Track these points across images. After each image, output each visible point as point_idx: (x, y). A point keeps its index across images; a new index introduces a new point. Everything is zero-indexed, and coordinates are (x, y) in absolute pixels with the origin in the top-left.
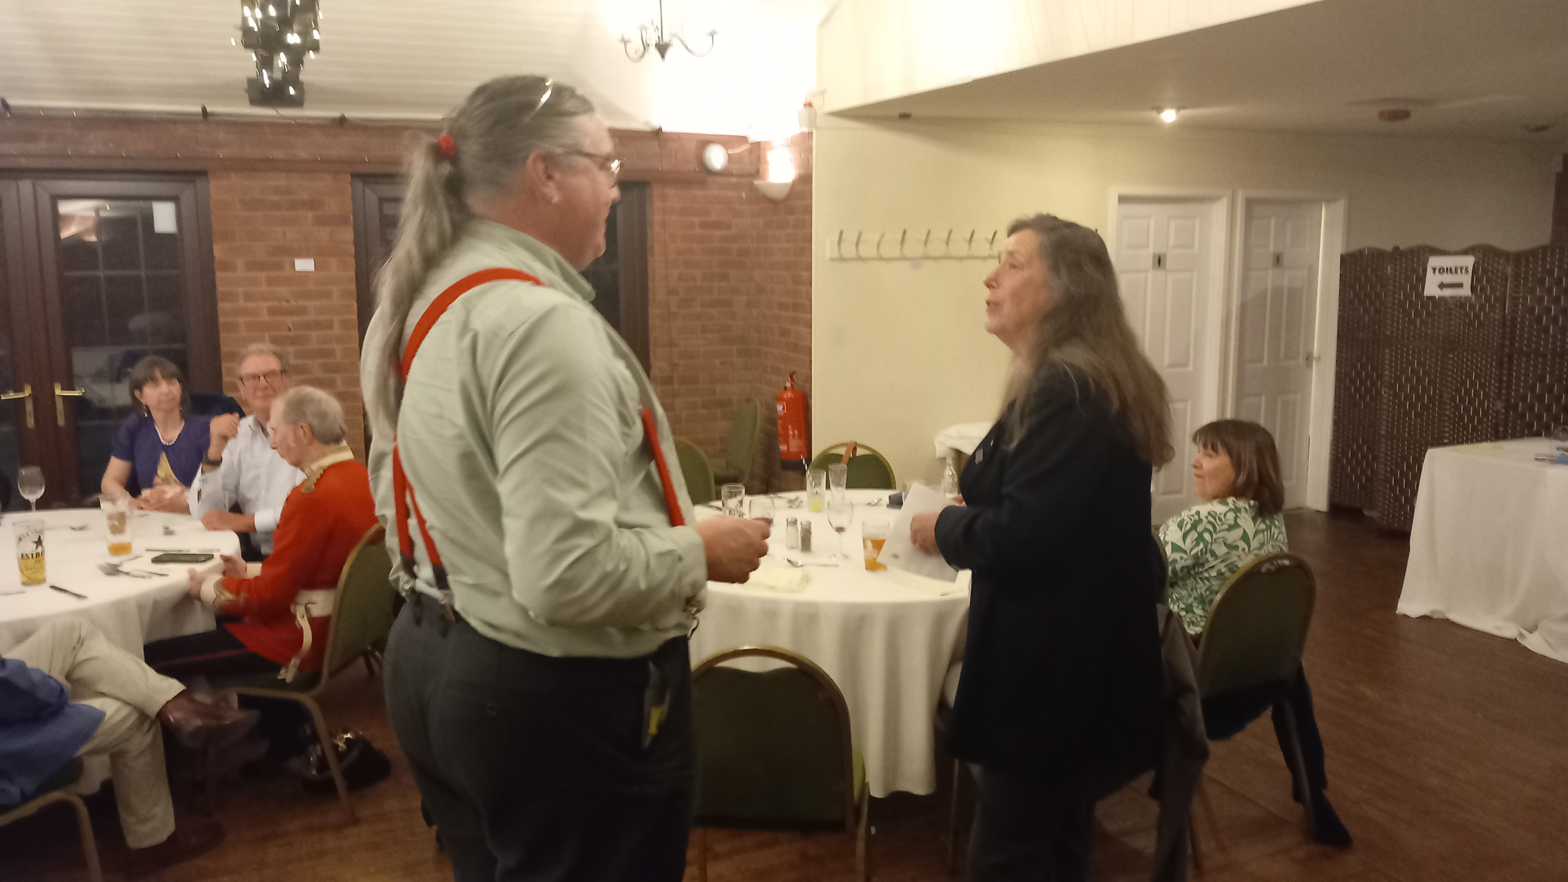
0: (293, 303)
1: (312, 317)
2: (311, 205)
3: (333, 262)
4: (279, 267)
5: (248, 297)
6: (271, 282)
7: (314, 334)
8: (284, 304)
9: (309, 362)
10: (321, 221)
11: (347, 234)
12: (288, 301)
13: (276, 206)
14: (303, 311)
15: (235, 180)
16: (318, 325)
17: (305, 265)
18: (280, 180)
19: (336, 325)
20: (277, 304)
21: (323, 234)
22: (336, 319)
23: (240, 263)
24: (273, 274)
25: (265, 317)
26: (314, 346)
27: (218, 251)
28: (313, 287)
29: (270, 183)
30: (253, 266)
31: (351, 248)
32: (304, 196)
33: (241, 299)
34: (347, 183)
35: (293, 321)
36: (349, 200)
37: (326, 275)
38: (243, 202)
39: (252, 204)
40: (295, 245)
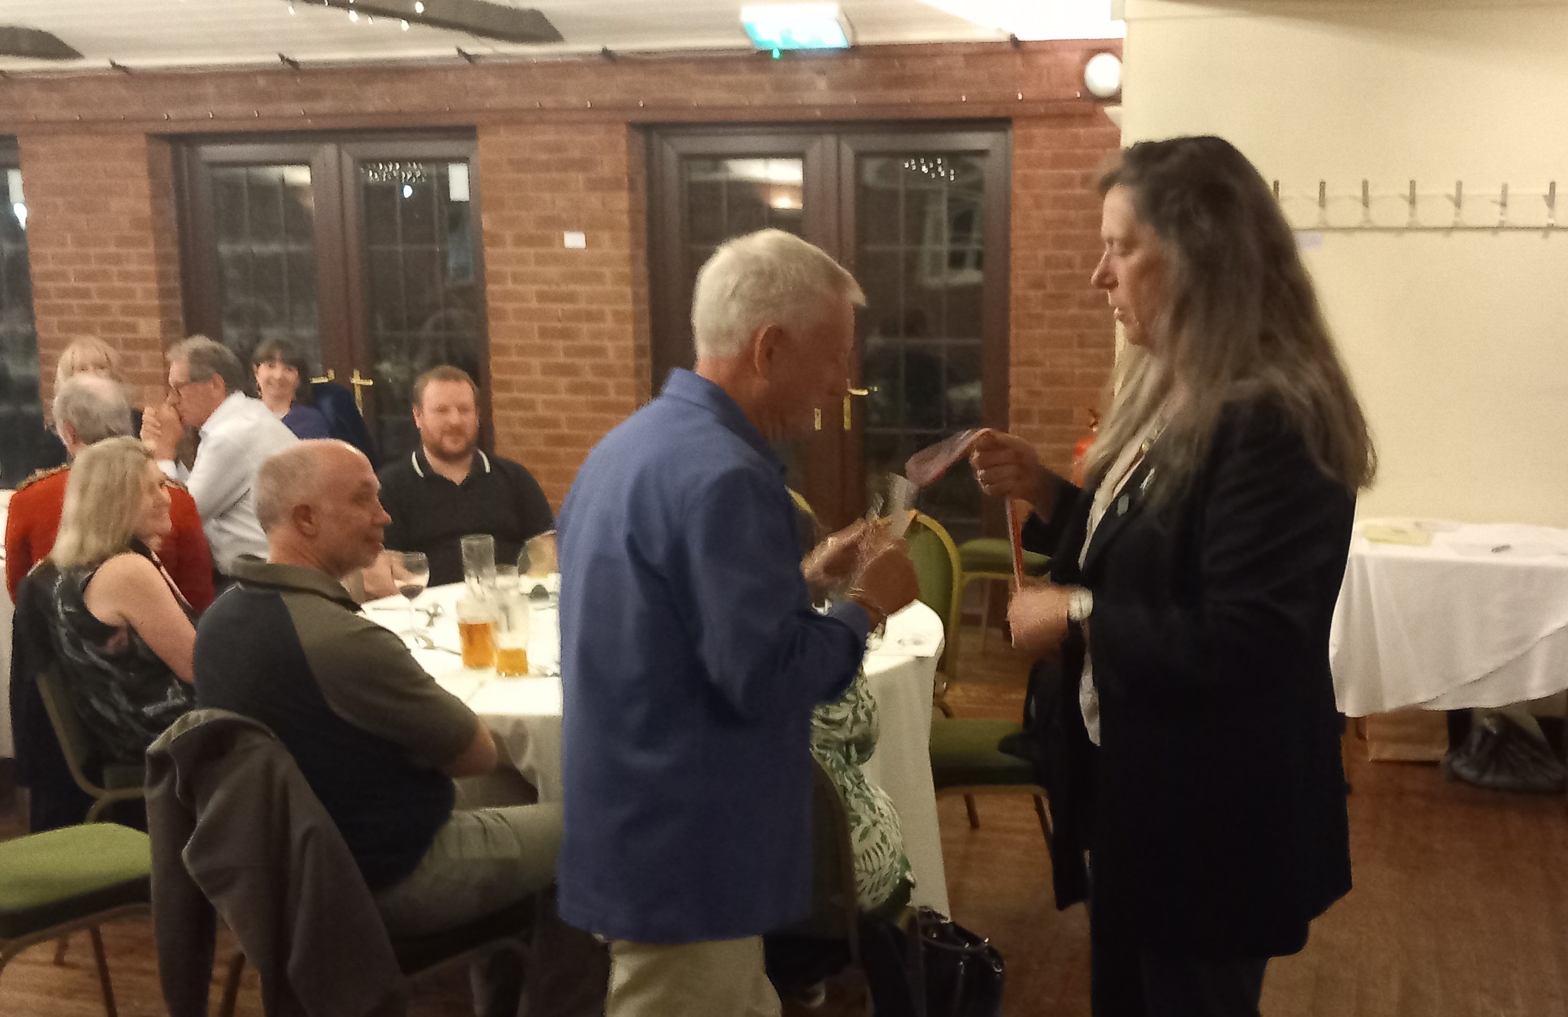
0: (564, 287)
1: (582, 305)
2: (584, 165)
3: (605, 237)
4: (545, 241)
5: (516, 278)
6: (540, 260)
7: (585, 327)
8: (554, 288)
9: (578, 361)
10: (594, 185)
11: (621, 201)
12: (558, 285)
13: (546, 167)
14: (571, 298)
15: (504, 136)
16: (591, 317)
17: (574, 240)
18: (548, 135)
19: (609, 317)
20: (546, 288)
21: (594, 200)
22: (608, 309)
23: (508, 235)
24: (542, 250)
25: (534, 304)
26: (585, 341)
27: (486, 222)
28: (584, 268)
29: (539, 138)
30: (521, 240)
31: (625, 219)
32: (576, 154)
33: (510, 281)
34: (621, 137)
35: (563, 310)
36: (624, 158)
37: (597, 252)
38: (511, 162)
39: (521, 165)
40: (564, 216)
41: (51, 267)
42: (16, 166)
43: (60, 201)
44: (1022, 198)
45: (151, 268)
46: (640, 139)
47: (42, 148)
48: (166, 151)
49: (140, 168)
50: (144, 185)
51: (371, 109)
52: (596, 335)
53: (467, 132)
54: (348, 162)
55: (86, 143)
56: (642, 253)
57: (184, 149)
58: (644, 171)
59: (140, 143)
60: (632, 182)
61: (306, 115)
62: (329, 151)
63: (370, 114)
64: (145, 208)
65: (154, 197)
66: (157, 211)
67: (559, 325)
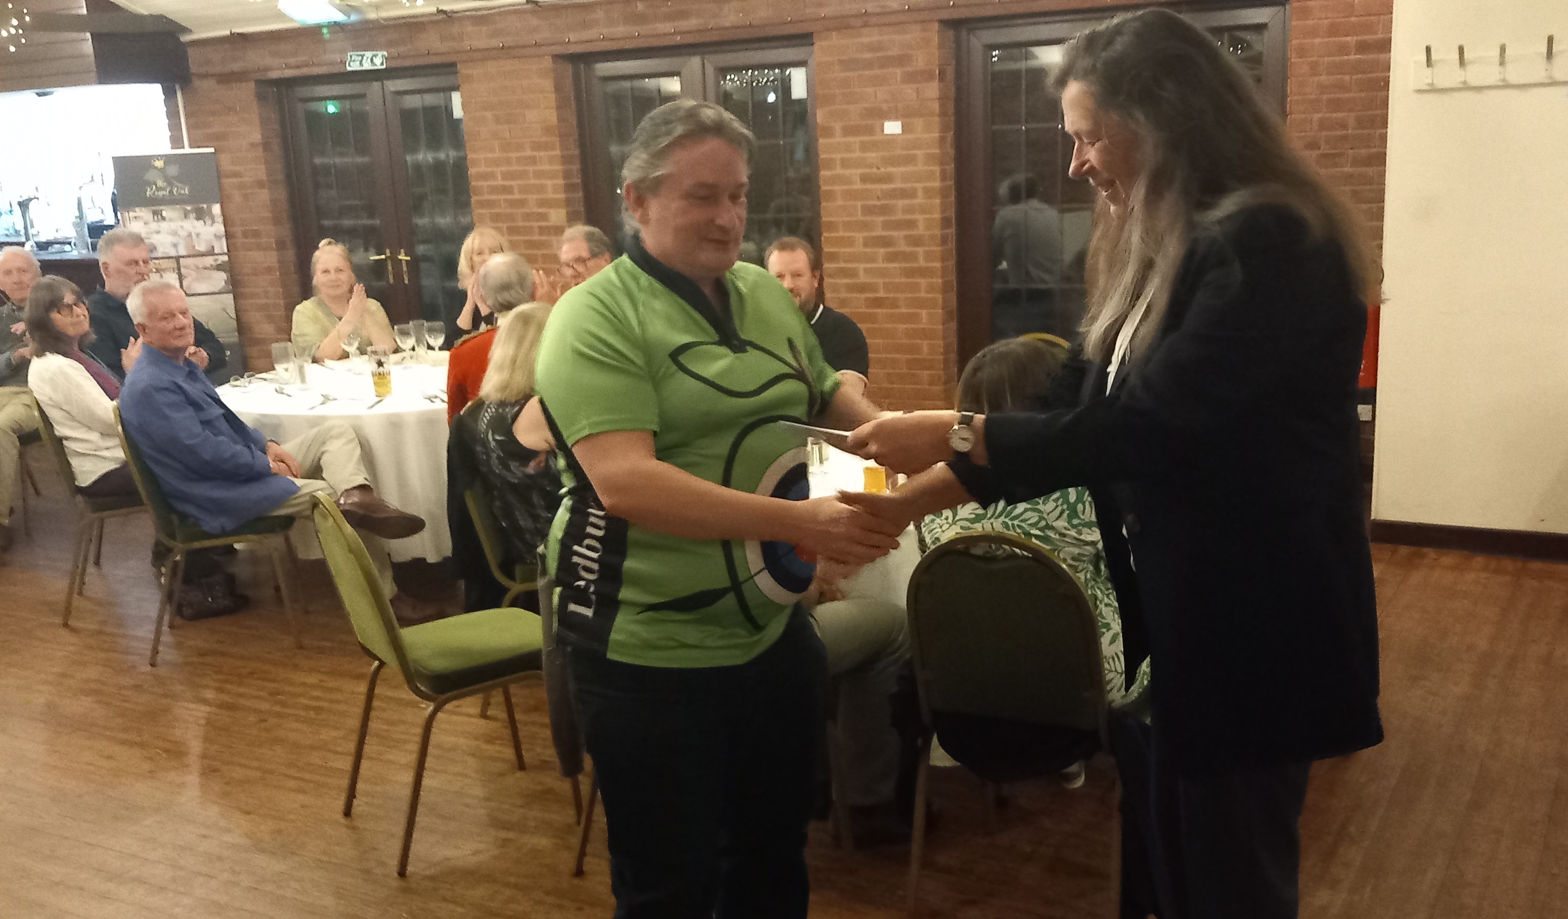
0: (883, 170)
1: (898, 185)
2: (901, 60)
3: (919, 123)
4: (869, 130)
5: (845, 163)
6: (864, 147)
7: (901, 203)
8: (875, 170)
9: (895, 234)
10: (910, 78)
11: (932, 90)
12: (878, 168)
13: (869, 64)
14: (887, 178)
15: (835, 40)
16: (904, 194)
17: (893, 127)
18: (872, 37)
19: (920, 193)
20: (867, 170)
21: (909, 91)
22: (919, 186)
23: (838, 127)
24: (866, 138)
25: (858, 186)
26: (899, 216)
27: (820, 116)
28: (899, 152)
29: (865, 40)
30: (849, 131)
31: (936, 106)
32: (894, 52)
33: (838, 167)
34: (934, 33)
35: (882, 189)
36: (935, 51)
37: (909, 136)
38: (841, 62)
39: (849, 65)
40: (885, 107)
41: (482, 169)
42: (456, 88)
43: (488, 115)
44: (1299, 66)
45: (558, 167)
46: (951, 33)
47: (476, 71)
48: (569, 69)
49: (548, 84)
50: (552, 98)
51: (728, 24)
52: (909, 210)
53: (805, 39)
54: (710, 71)
55: (508, 65)
56: (950, 135)
57: (582, 66)
58: (954, 62)
59: (547, 63)
60: (942, 74)
61: (675, 33)
62: (695, 61)
63: (727, 28)
64: (552, 117)
65: (559, 108)
66: (561, 119)
67: (879, 203)
